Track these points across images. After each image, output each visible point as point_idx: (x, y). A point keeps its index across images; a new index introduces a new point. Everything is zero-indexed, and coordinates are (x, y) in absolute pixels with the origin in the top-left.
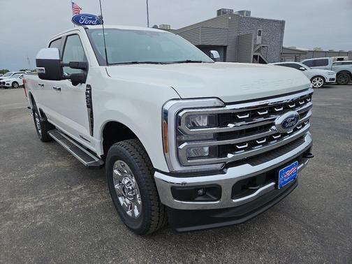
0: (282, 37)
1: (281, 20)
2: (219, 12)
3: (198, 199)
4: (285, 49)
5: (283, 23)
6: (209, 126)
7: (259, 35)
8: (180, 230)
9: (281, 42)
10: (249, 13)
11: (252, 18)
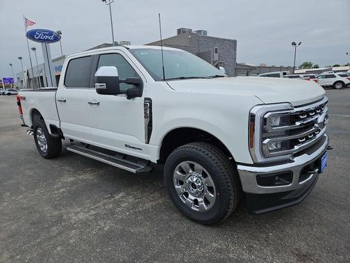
0: (235, 54)
1: (233, 39)
2: (179, 31)
3: (277, 183)
4: (239, 65)
5: (235, 42)
6: (281, 125)
7: (216, 52)
8: (257, 212)
9: (235, 59)
10: (205, 32)
11: (208, 37)
